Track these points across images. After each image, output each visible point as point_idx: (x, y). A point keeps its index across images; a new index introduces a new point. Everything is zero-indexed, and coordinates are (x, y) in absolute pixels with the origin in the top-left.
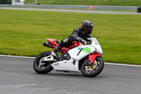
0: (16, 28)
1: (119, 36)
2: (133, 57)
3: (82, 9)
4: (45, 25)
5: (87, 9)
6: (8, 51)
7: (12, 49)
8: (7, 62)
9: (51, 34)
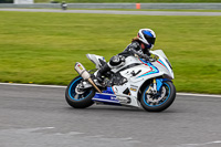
0: (21, 40)
1: (183, 49)
2: (205, 81)
3: (123, 8)
4: (66, 34)
5: (132, 8)
6: (8, 77)
7: (15, 74)
8: (8, 94)
9: (76, 48)
